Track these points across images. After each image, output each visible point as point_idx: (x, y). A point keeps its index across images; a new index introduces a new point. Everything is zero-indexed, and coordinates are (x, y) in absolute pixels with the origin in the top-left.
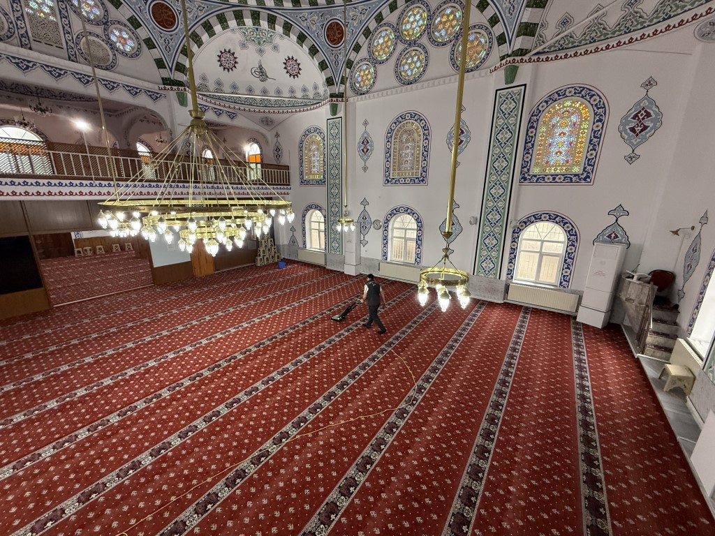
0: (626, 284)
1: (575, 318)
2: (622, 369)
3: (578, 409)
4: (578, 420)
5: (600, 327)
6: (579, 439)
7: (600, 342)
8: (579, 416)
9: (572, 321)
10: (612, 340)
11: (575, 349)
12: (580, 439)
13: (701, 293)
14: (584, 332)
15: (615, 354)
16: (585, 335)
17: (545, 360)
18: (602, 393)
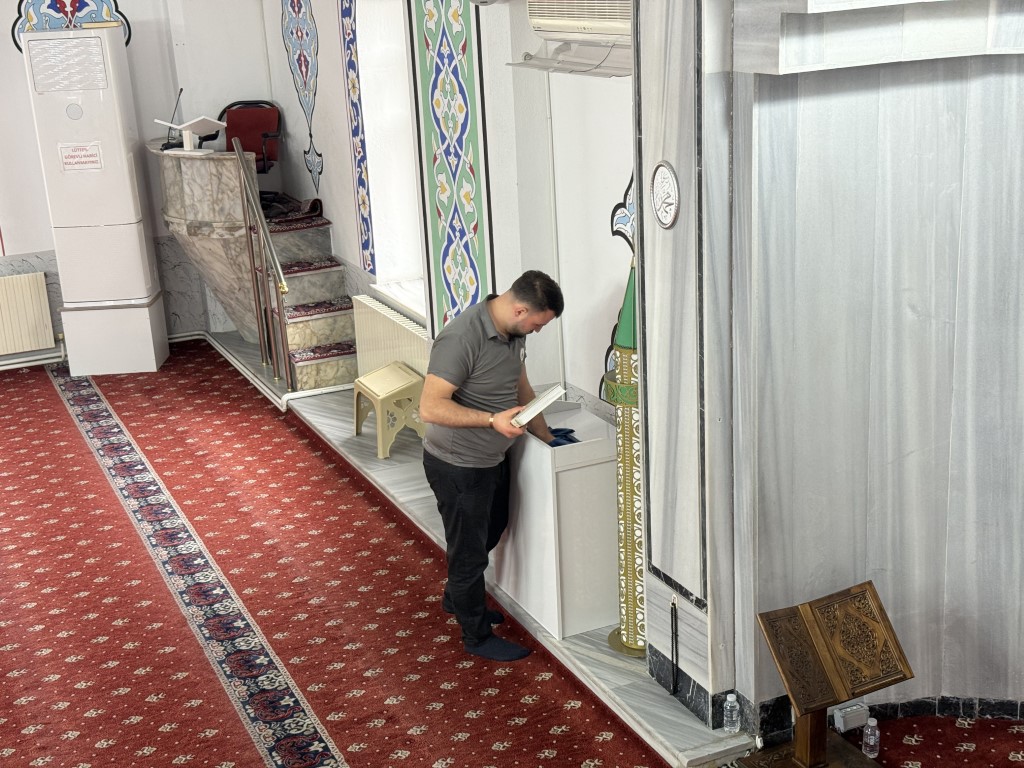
0: (169, 175)
1: (63, 369)
2: (264, 459)
3: (200, 635)
4: (216, 668)
5: (153, 368)
6: (242, 715)
7: (172, 410)
8: (214, 652)
9: (57, 383)
10: (201, 392)
11: (110, 463)
12: (245, 714)
13: (355, 132)
14: (111, 400)
15: (229, 425)
16: (118, 410)
17: (28, 545)
18: (242, 549)
